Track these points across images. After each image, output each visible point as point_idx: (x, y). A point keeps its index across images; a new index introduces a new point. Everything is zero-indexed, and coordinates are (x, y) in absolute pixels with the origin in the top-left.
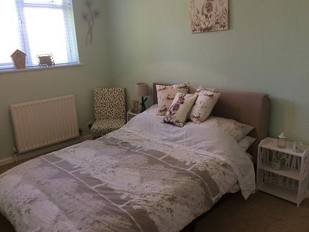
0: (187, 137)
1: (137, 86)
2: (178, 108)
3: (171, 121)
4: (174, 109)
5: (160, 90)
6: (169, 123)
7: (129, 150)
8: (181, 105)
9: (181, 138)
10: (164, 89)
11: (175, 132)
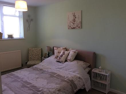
0: (65, 67)
1: (46, 47)
4: (61, 57)
6: (59, 62)
7: (43, 72)
8: (64, 55)
9: (63, 68)
11: (61, 65)
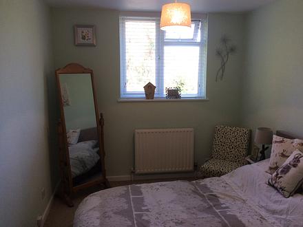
0: (287, 214)
2: (288, 171)
3: (276, 185)
4: (282, 172)
5: (276, 142)
6: (273, 186)
7: (210, 207)
8: (293, 169)
9: (281, 212)
10: (281, 142)
11: (276, 202)
